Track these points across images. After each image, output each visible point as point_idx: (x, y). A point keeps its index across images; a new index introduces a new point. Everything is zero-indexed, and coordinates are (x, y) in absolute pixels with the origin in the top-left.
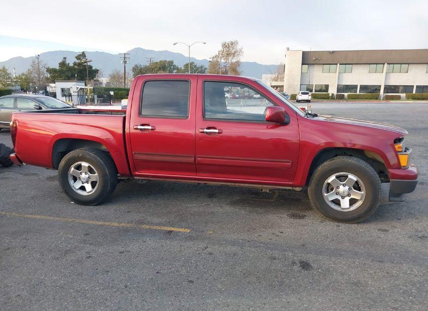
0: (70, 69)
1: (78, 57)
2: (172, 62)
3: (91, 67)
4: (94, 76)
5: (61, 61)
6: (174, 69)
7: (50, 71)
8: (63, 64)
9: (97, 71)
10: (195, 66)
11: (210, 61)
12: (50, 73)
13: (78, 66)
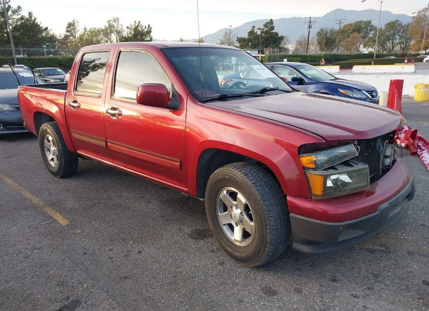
0: (257, 37)
1: (266, 25)
2: (370, 22)
3: (277, 34)
4: (280, 43)
5: (250, 30)
6: (371, 30)
7: (240, 40)
8: (251, 33)
9: (282, 38)
10: (400, 25)
11: (414, 17)
12: (240, 42)
13: (265, 34)
